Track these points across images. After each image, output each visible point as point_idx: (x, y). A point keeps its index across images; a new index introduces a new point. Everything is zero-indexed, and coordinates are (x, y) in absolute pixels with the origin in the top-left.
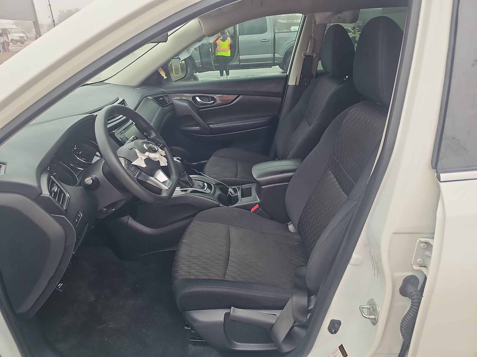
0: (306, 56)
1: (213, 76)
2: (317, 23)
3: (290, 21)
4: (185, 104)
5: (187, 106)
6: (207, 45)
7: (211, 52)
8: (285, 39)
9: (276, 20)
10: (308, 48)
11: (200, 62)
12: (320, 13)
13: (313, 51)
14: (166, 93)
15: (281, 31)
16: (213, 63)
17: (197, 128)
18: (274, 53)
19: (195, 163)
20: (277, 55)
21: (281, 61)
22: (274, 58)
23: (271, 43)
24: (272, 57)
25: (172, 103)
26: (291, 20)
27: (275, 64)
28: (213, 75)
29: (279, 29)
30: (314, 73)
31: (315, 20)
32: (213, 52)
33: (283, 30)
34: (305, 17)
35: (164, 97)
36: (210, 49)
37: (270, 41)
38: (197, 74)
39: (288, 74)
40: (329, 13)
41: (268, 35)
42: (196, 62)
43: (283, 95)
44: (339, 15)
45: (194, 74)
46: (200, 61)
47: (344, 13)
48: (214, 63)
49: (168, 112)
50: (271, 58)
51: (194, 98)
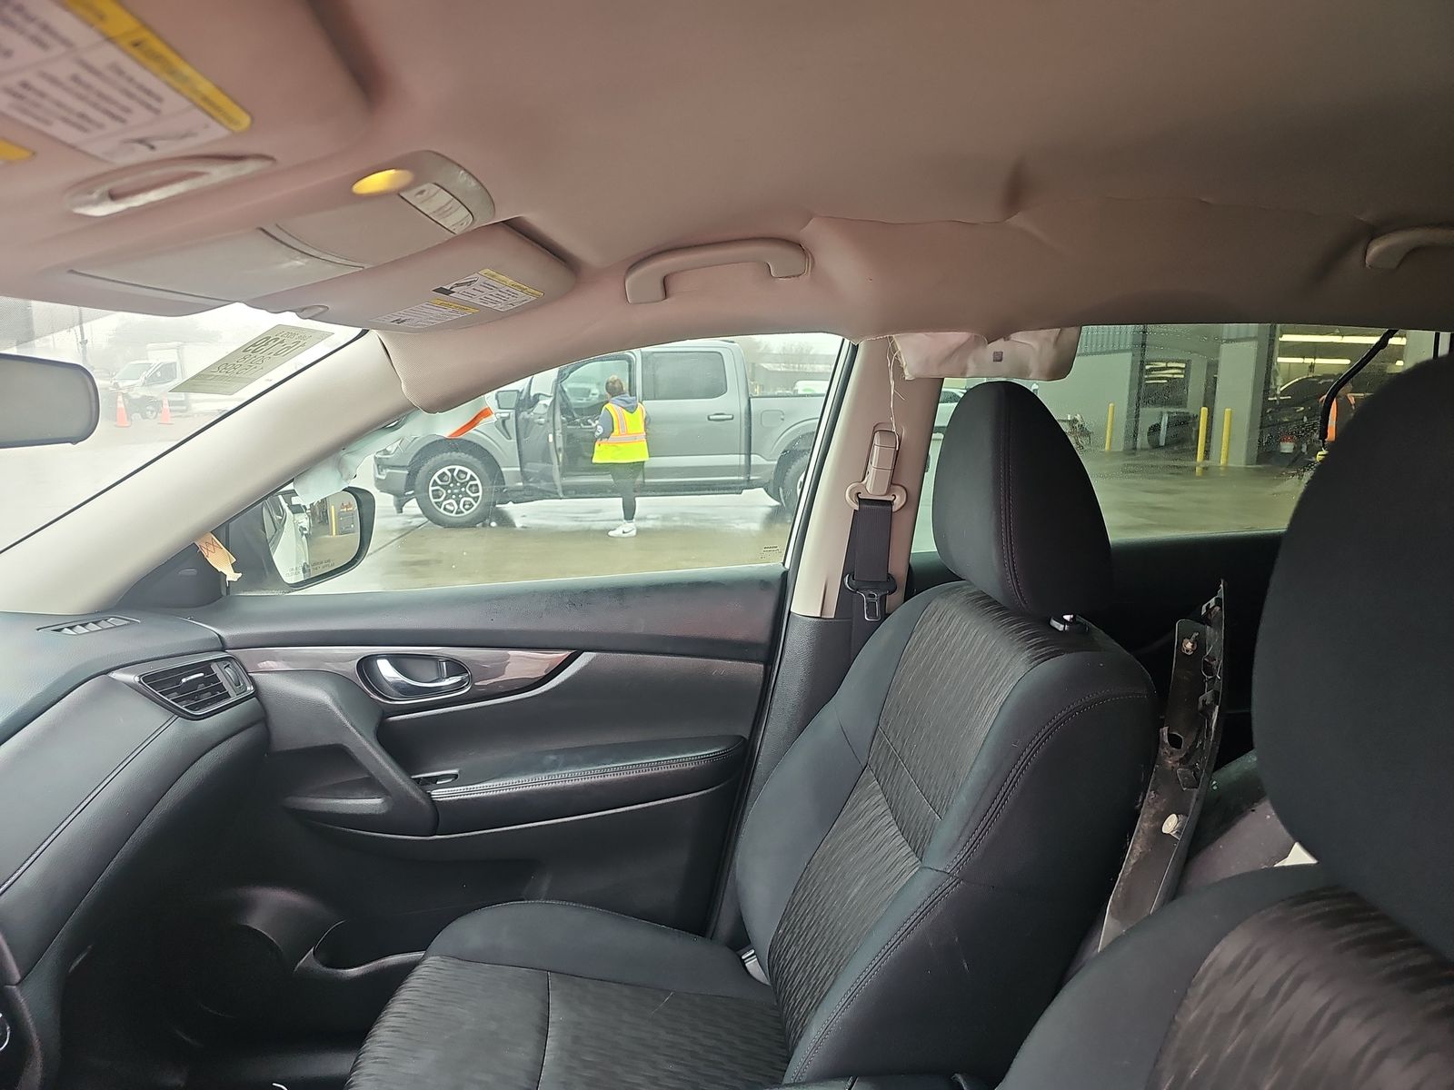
0: (861, 501)
1: (561, 512)
2: (906, 372)
3: (794, 368)
4: (320, 694)
5: (326, 706)
6: (541, 424)
7: (552, 447)
8: (782, 416)
9: (754, 364)
10: (872, 469)
11: (517, 471)
12: (921, 335)
13: (892, 483)
14: (229, 644)
15: (769, 394)
16: (556, 475)
17: (371, 804)
18: (749, 454)
19: (354, 972)
20: (755, 459)
21: (769, 476)
22: (748, 467)
23: (739, 425)
24: (743, 463)
25: (256, 693)
26: (797, 366)
27: (751, 485)
28: (559, 509)
29: (762, 388)
30: (898, 569)
31: (897, 364)
32: (558, 446)
33: (775, 390)
34: (855, 349)
35: (214, 667)
36: (551, 436)
37: (736, 420)
38: (509, 508)
39: (787, 566)
40: (957, 337)
41: (730, 403)
42: (506, 472)
43: (769, 652)
44: (999, 345)
45: (497, 506)
46: (519, 469)
47: (1018, 337)
48: (563, 475)
49: (225, 740)
50: (740, 466)
51: (366, 665)
